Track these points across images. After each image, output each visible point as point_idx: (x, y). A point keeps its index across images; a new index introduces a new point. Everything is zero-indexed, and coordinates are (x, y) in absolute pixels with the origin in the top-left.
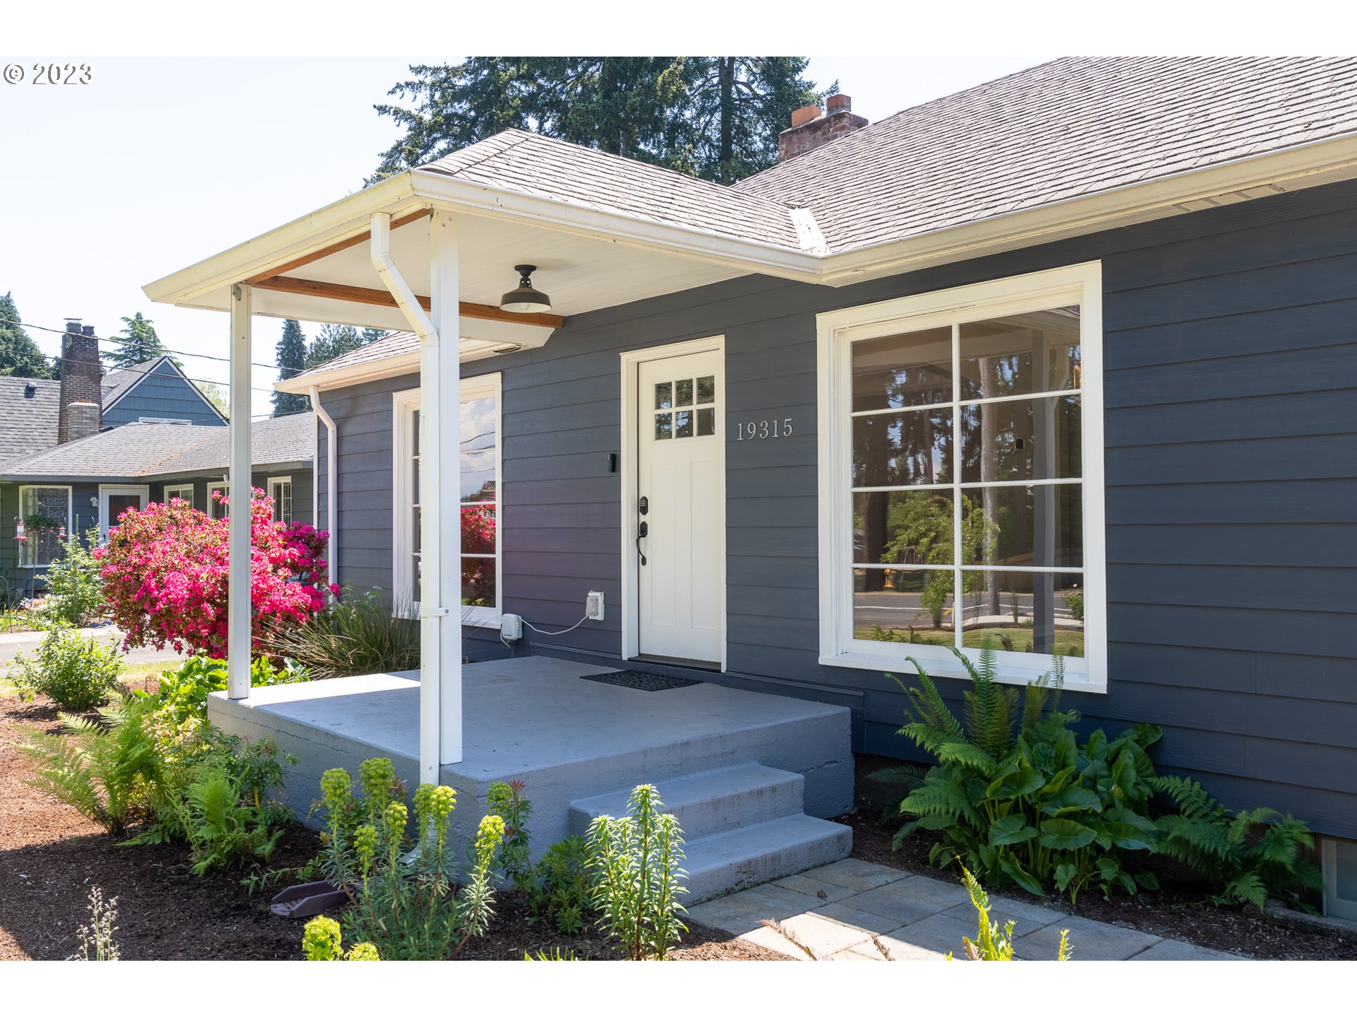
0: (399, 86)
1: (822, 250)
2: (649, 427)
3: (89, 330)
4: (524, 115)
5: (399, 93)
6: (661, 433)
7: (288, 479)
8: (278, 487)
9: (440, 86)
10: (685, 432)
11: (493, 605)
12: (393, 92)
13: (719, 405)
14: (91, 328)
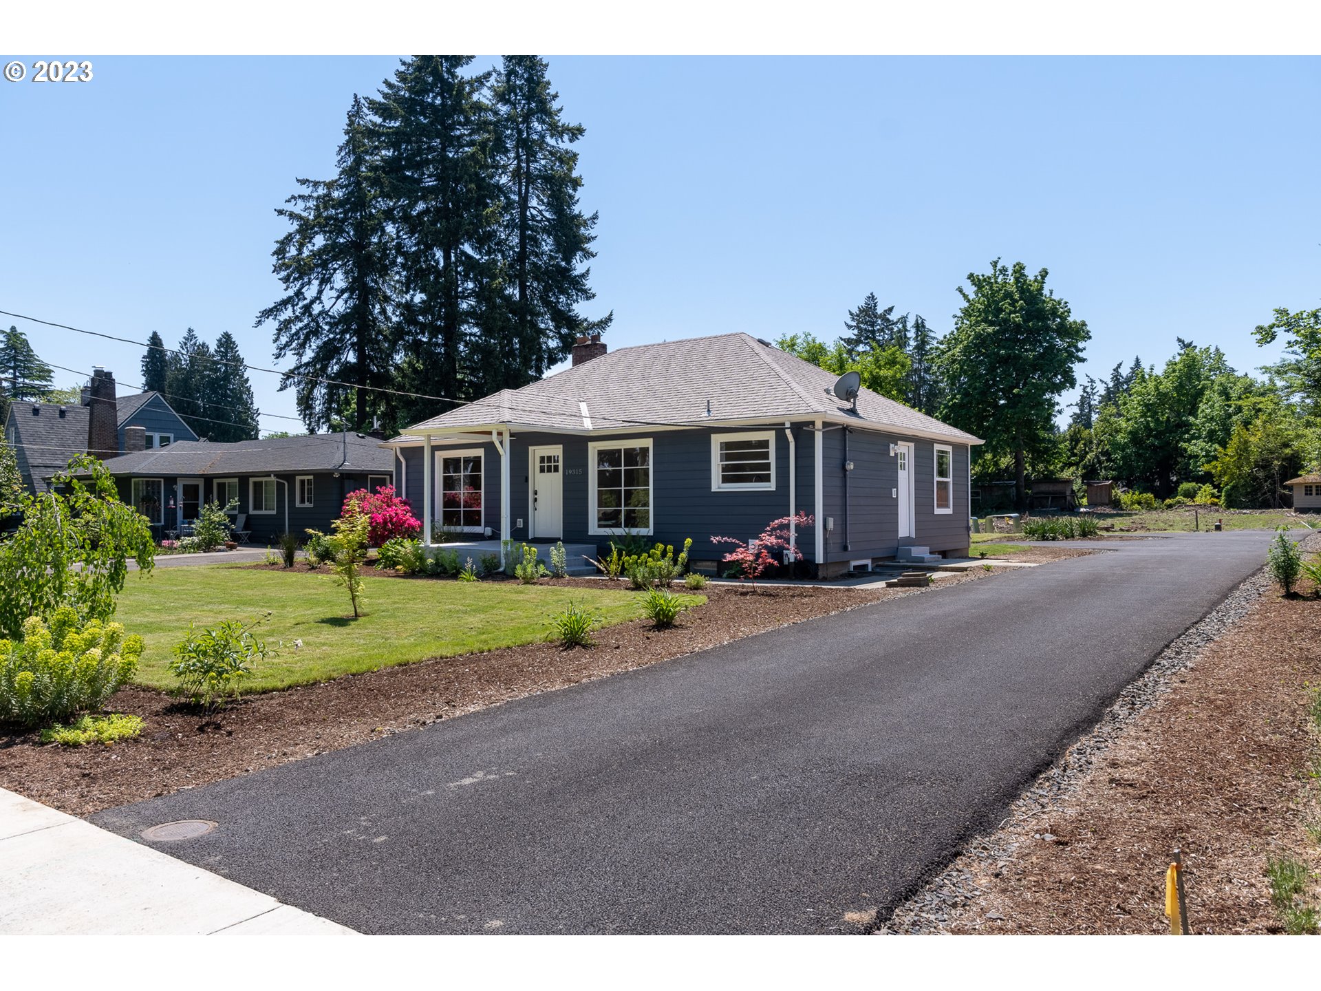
0: (293, 197)
1: (591, 428)
2: (538, 469)
3: (109, 374)
4: (385, 224)
5: (293, 202)
6: (542, 470)
7: (311, 477)
8: (302, 482)
9: (323, 199)
10: (549, 470)
11: (480, 525)
12: (288, 201)
13: (561, 464)
14: (111, 373)
